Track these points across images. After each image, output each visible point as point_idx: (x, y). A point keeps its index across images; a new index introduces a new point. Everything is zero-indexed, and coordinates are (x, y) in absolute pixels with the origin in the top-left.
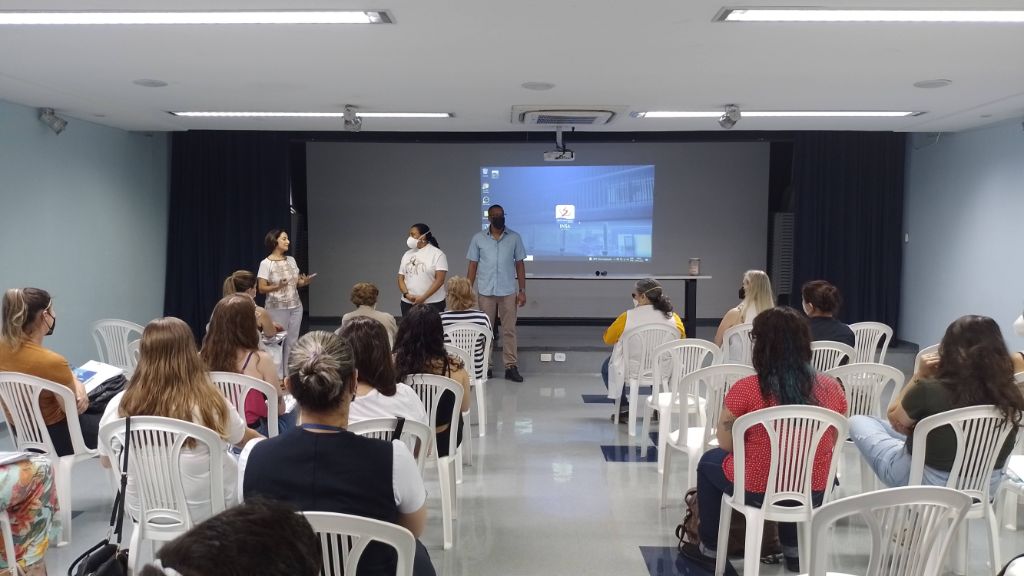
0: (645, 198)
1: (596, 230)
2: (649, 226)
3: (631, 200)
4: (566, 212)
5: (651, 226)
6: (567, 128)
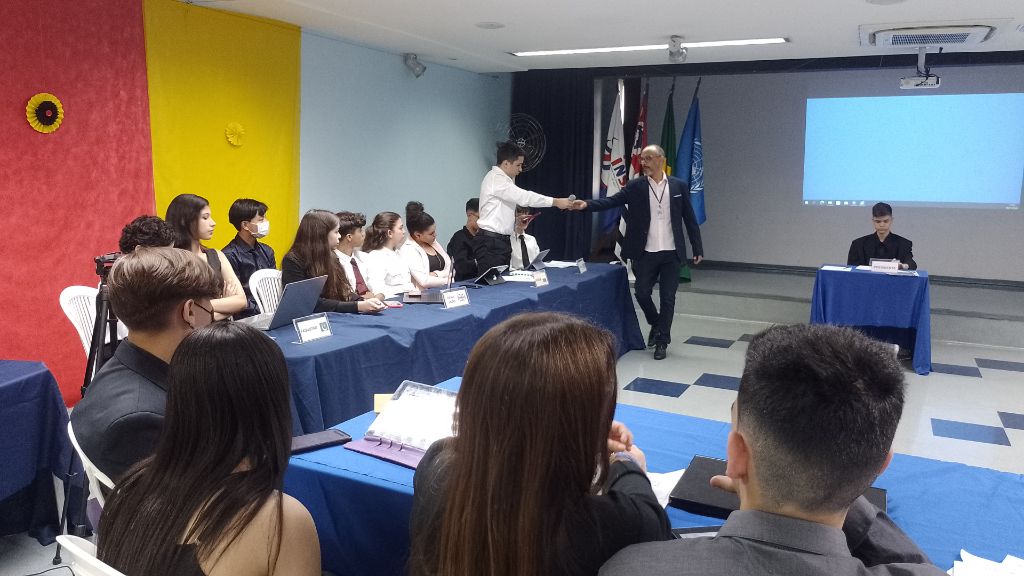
6: (933, 48)
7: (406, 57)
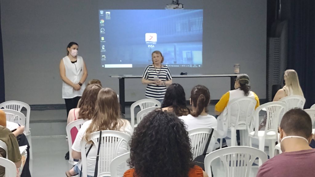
0: (198, 29)
2: (201, 46)
3: (190, 30)
4: (151, 38)
5: (202, 46)
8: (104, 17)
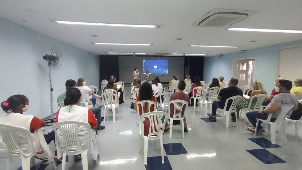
1: (160, 70)
3: (165, 65)
4: (155, 67)
5: (168, 69)
6: (161, 55)
7: (90, 52)
8: (144, 62)
